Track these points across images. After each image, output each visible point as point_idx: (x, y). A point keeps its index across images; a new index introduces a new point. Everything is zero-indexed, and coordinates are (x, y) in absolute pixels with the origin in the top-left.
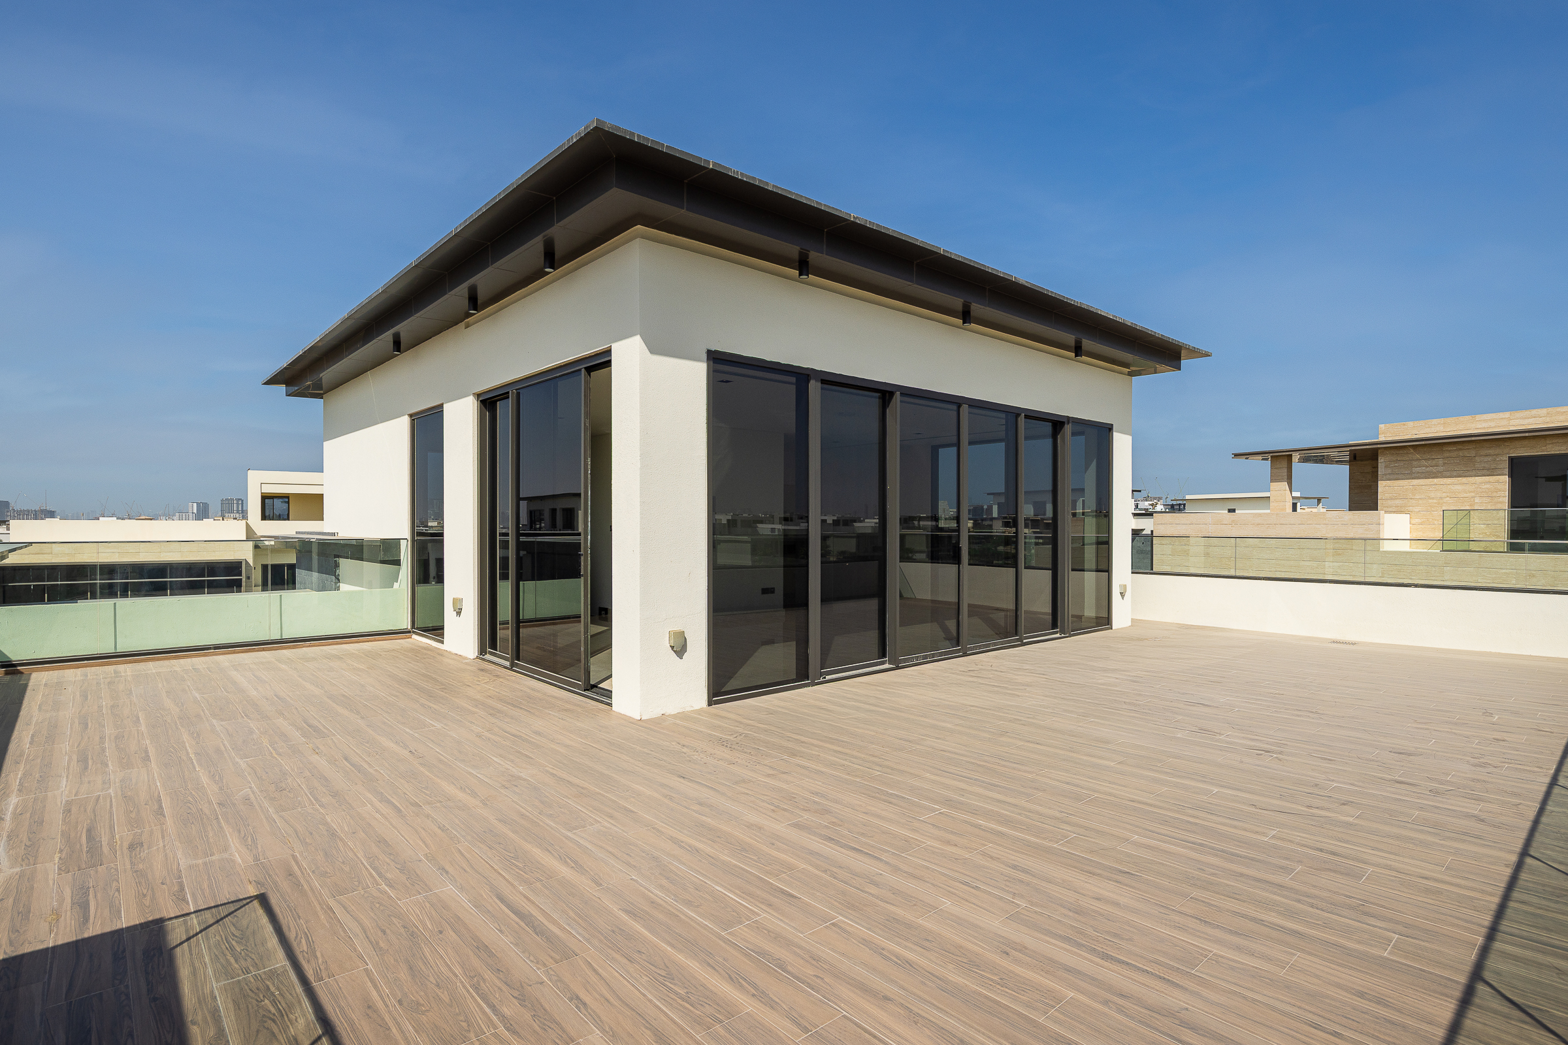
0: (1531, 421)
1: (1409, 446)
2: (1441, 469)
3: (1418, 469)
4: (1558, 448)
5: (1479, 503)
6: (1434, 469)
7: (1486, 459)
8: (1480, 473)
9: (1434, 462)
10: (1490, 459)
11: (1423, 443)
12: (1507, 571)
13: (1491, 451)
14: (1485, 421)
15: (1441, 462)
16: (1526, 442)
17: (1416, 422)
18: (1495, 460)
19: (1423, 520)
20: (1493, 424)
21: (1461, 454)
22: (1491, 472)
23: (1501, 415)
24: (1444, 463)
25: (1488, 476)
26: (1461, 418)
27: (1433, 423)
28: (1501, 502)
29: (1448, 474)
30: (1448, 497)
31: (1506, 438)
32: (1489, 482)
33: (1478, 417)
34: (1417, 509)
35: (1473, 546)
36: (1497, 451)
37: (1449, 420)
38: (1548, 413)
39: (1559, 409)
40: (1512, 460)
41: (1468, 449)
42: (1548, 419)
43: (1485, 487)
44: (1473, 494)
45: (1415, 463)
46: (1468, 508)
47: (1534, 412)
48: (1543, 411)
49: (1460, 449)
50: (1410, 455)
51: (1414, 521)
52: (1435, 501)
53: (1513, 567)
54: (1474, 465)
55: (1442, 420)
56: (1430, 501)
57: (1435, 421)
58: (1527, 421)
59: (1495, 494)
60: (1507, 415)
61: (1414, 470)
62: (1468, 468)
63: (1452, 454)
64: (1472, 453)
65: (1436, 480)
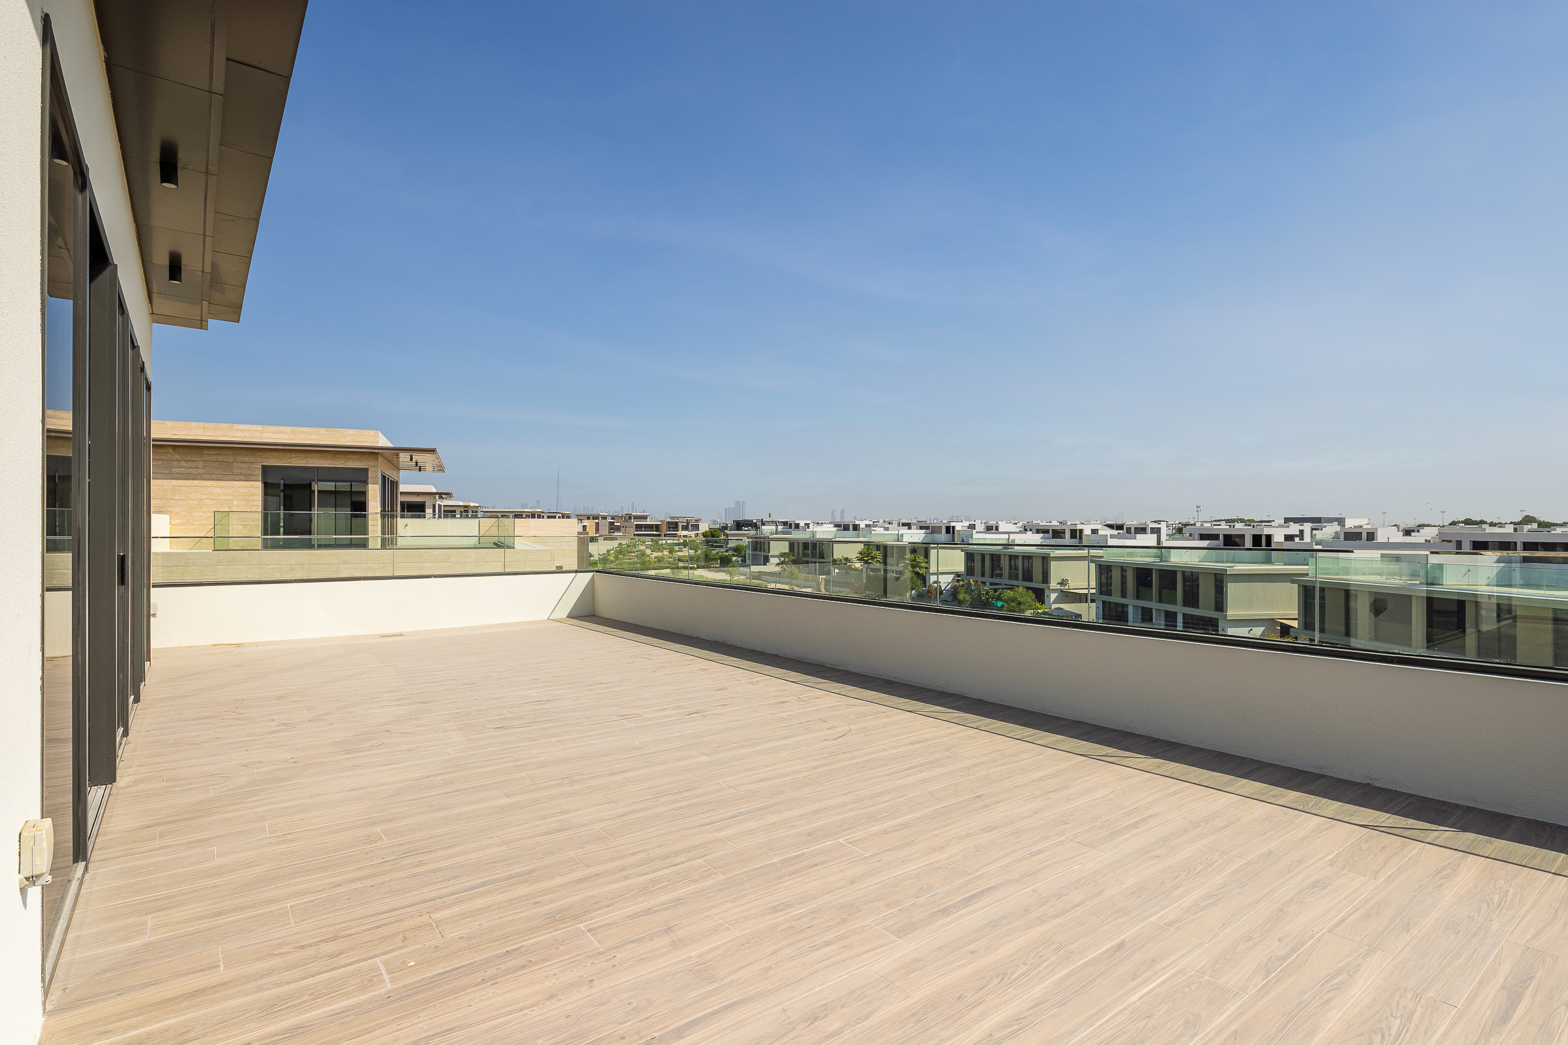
0: (280, 436)
1: (168, 445)
2: (201, 471)
3: (178, 470)
4: (300, 462)
5: (237, 505)
6: (194, 471)
7: (243, 465)
8: (237, 478)
9: (194, 464)
10: (246, 465)
11: (187, 444)
12: (273, 566)
13: (247, 459)
14: (242, 431)
15: (201, 464)
16: (275, 454)
17: (175, 423)
18: (250, 467)
19: (183, 521)
20: (248, 434)
21: (220, 458)
22: (248, 478)
23: (255, 427)
24: (204, 466)
25: (245, 481)
26: (220, 425)
27: (193, 426)
28: (255, 506)
29: (208, 476)
30: (208, 498)
31: (260, 448)
32: (246, 487)
33: (236, 426)
34: (176, 510)
35: (232, 544)
36: (252, 459)
37: (208, 425)
38: (292, 431)
39: (301, 429)
40: (264, 467)
41: (226, 455)
42: (293, 436)
43: (242, 491)
44: (231, 497)
45: (175, 463)
46: (227, 510)
47: (282, 428)
48: (289, 429)
49: (219, 454)
50: (169, 455)
51: (174, 522)
52: (195, 502)
53: (277, 563)
54: (232, 470)
55: (201, 424)
56: (191, 502)
57: (194, 424)
58: (276, 436)
59: (250, 498)
60: (260, 428)
61: (174, 470)
62: (226, 473)
63: (212, 458)
64: (231, 459)
65: (196, 482)
